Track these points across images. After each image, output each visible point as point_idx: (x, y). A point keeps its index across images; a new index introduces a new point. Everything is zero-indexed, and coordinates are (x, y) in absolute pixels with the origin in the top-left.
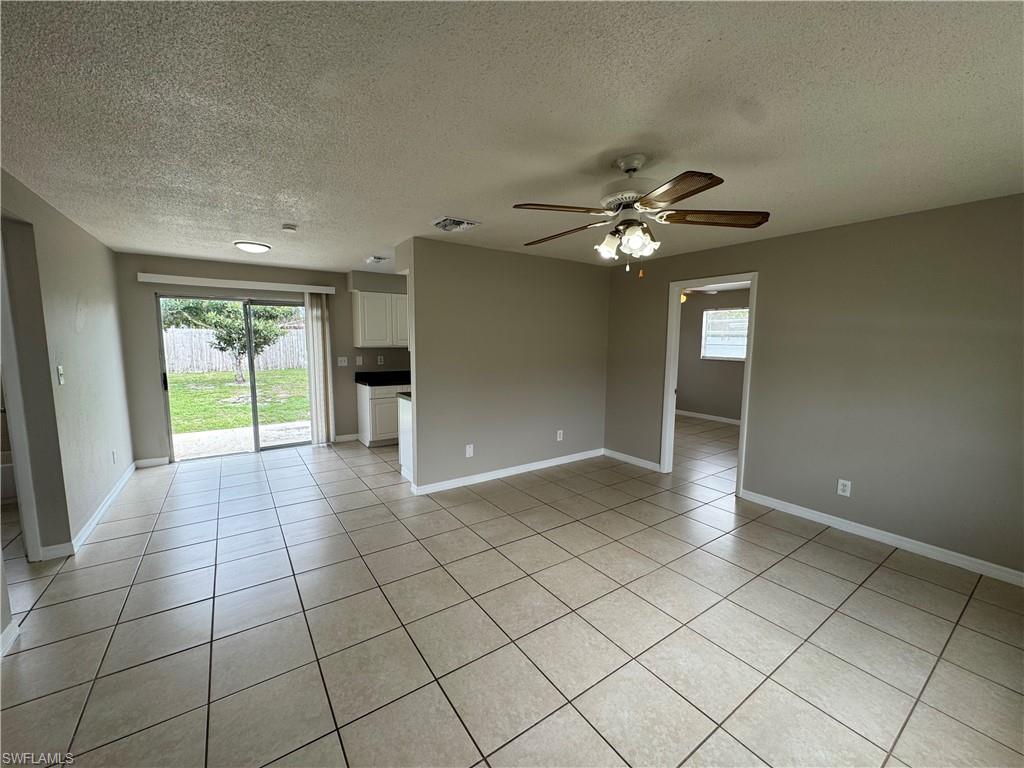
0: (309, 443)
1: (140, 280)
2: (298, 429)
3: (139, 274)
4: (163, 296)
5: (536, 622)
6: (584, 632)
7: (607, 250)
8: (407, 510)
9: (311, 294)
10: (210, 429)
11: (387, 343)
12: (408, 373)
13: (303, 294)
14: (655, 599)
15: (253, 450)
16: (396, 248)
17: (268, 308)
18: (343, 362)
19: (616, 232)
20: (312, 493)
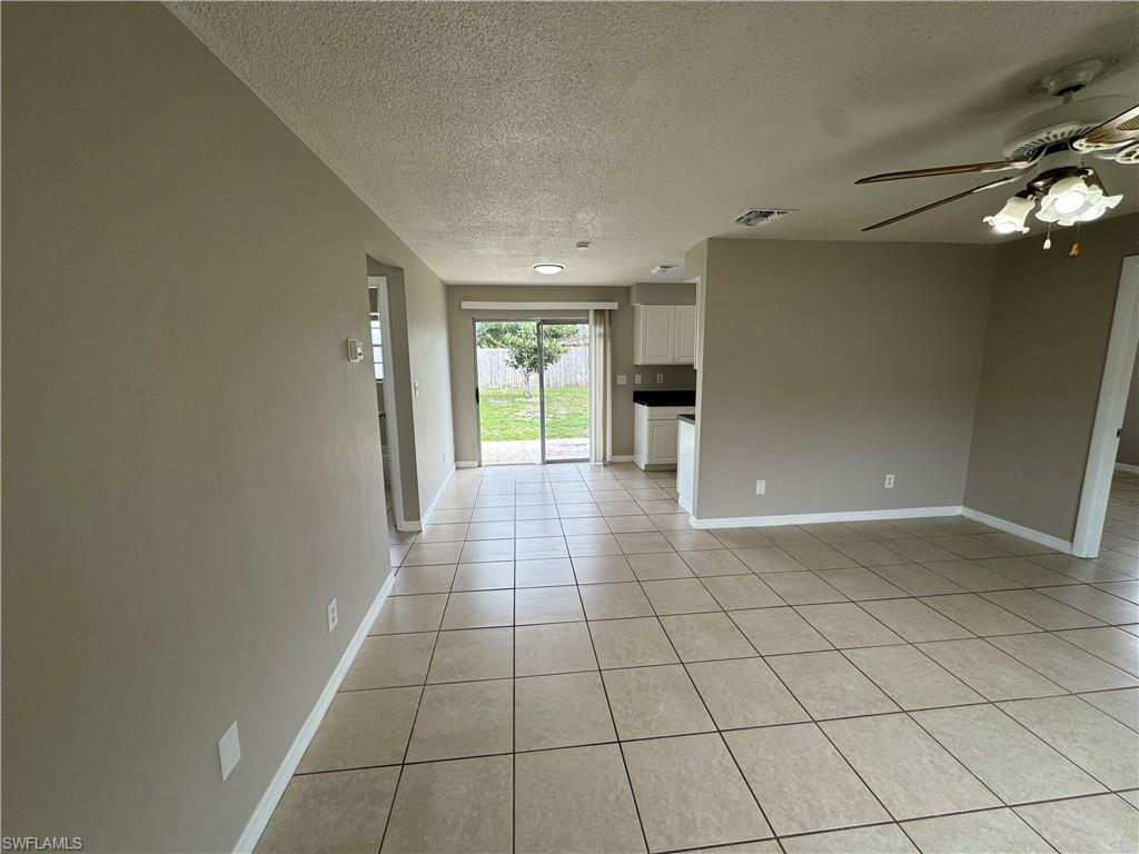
0: (587, 460)
1: (463, 307)
2: (577, 445)
3: (463, 303)
4: (478, 321)
5: (847, 708)
6: (921, 743)
7: (1009, 221)
8: (684, 542)
9: (596, 311)
10: (506, 439)
11: (668, 360)
12: (693, 393)
13: (588, 311)
14: (1053, 738)
15: (540, 462)
16: (687, 254)
17: (554, 327)
18: (622, 380)
19: (1029, 192)
20: (588, 509)
